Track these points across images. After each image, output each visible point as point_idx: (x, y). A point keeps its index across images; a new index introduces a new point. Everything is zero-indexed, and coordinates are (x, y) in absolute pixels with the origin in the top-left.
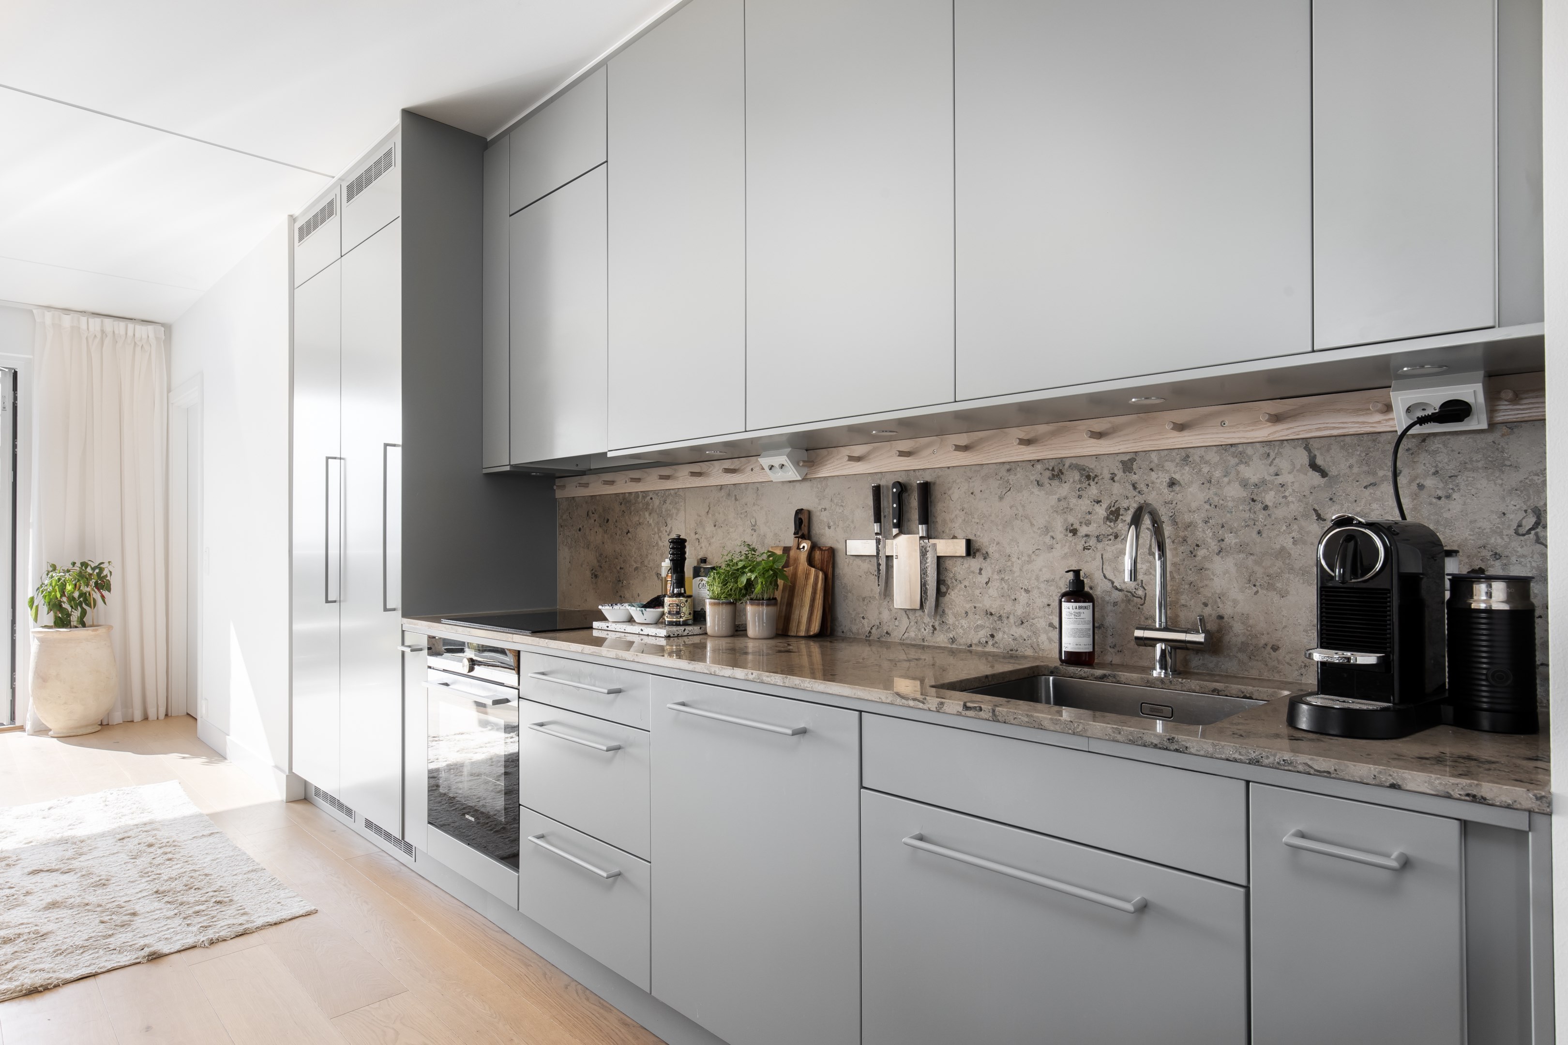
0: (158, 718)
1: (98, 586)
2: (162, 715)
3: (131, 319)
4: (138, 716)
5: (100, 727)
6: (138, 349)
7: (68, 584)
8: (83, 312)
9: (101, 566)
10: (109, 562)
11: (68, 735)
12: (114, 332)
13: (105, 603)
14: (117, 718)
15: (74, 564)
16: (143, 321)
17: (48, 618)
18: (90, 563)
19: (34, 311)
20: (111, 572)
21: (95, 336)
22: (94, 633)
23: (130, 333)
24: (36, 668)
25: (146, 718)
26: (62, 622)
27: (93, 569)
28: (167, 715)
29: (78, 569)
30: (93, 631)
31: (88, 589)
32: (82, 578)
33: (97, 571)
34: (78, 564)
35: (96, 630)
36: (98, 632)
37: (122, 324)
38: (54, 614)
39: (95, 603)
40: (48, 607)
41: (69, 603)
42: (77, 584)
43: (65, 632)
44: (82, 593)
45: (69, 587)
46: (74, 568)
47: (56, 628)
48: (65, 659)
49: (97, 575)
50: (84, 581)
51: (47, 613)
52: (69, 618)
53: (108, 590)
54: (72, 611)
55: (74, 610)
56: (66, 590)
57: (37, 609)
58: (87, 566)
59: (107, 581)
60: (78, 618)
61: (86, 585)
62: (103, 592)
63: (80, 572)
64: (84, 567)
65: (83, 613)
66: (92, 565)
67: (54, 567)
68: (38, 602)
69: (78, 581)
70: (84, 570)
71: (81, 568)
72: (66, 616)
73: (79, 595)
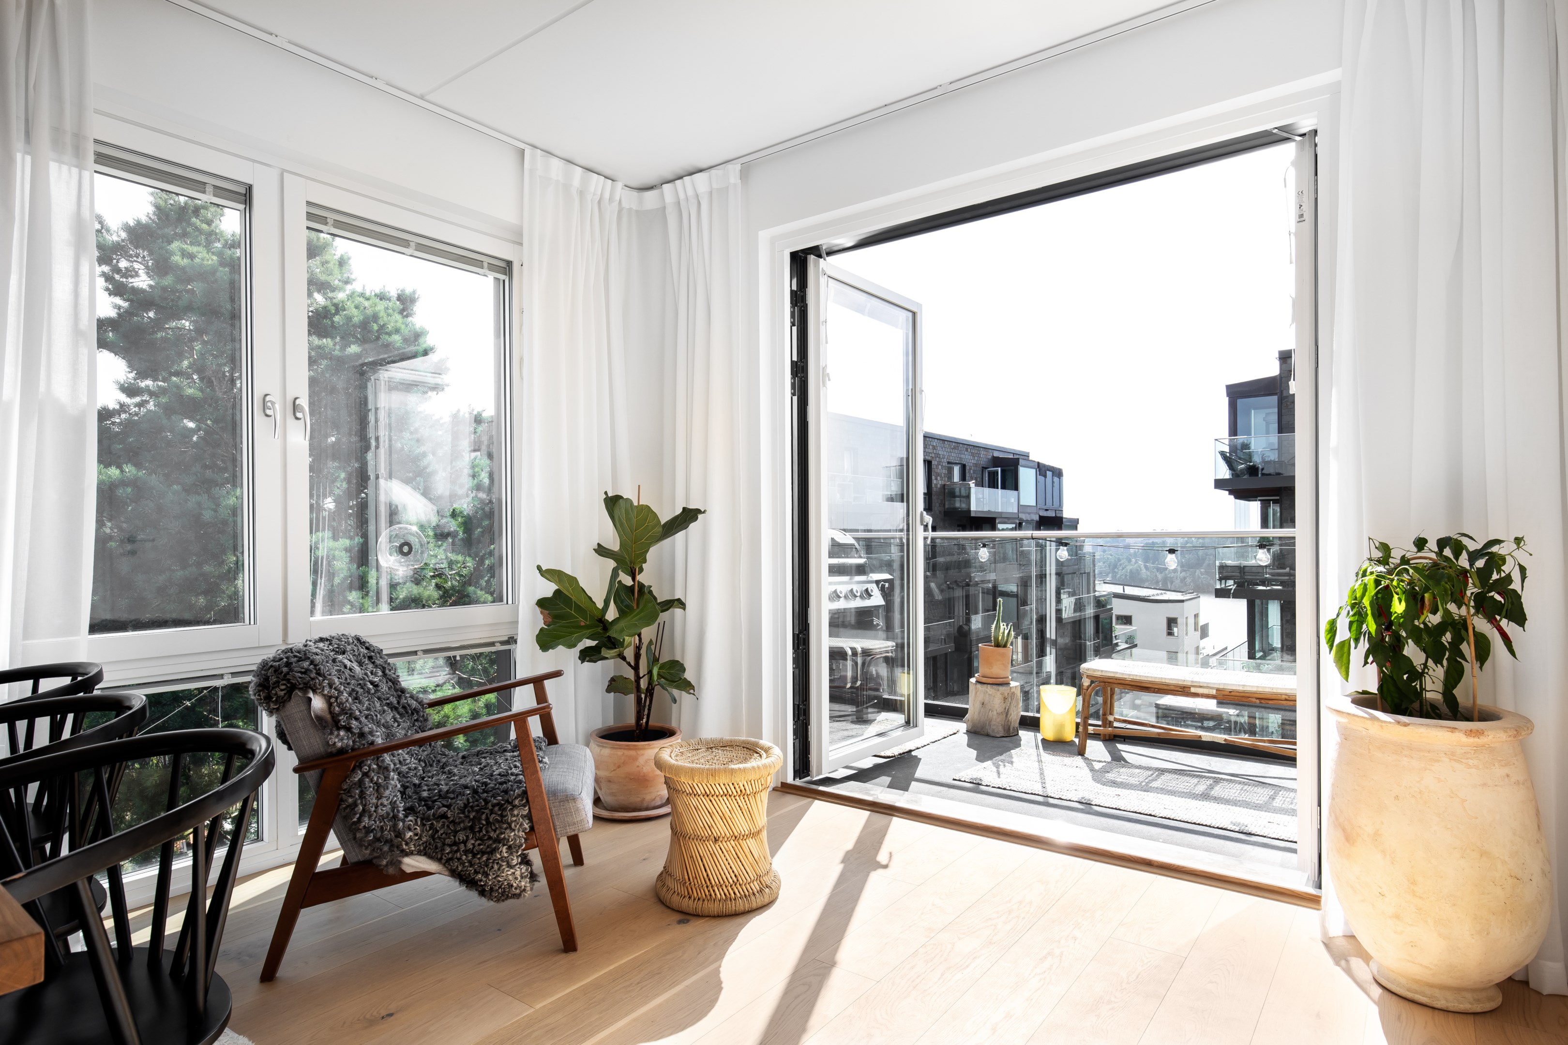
1: (1483, 605)
7: (1396, 597)
9: (1495, 549)
10: (1518, 541)
11: (1409, 995)
13: (1512, 652)
15: (1420, 543)
17: (1368, 680)
18: (1465, 541)
20: (1523, 570)
22: (1471, 740)
24: (1333, 799)
26: (1400, 694)
27: (1473, 556)
29: (1433, 556)
30: (1470, 733)
31: (1463, 611)
32: (1438, 583)
33: (1480, 563)
34: (1432, 545)
35: (1479, 733)
36: (1482, 740)
38: (1380, 666)
39: (1483, 651)
40: (1367, 646)
41: (1418, 642)
42: (1423, 598)
43: (1406, 725)
44: (1449, 623)
45: (1398, 607)
46: (1419, 554)
47: (1384, 710)
48: (1397, 797)
49: (1483, 575)
50: (1446, 590)
51: (1366, 663)
52: (1416, 684)
53: (1519, 618)
54: (1425, 665)
55: (1430, 663)
56: (1391, 614)
57: (1346, 649)
58: (1458, 548)
59: (1514, 591)
60: (1440, 687)
61: (1454, 601)
62: (1504, 623)
63: (1435, 564)
64: (1447, 552)
65: (1454, 675)
66: (1472, 546)
67: (1385, 548)
68: (1343, 633)
69: (1426, 589)
70: (1447, 559)
71: (1440, 553)
72: (1411, 679)
73: (1441, 628)
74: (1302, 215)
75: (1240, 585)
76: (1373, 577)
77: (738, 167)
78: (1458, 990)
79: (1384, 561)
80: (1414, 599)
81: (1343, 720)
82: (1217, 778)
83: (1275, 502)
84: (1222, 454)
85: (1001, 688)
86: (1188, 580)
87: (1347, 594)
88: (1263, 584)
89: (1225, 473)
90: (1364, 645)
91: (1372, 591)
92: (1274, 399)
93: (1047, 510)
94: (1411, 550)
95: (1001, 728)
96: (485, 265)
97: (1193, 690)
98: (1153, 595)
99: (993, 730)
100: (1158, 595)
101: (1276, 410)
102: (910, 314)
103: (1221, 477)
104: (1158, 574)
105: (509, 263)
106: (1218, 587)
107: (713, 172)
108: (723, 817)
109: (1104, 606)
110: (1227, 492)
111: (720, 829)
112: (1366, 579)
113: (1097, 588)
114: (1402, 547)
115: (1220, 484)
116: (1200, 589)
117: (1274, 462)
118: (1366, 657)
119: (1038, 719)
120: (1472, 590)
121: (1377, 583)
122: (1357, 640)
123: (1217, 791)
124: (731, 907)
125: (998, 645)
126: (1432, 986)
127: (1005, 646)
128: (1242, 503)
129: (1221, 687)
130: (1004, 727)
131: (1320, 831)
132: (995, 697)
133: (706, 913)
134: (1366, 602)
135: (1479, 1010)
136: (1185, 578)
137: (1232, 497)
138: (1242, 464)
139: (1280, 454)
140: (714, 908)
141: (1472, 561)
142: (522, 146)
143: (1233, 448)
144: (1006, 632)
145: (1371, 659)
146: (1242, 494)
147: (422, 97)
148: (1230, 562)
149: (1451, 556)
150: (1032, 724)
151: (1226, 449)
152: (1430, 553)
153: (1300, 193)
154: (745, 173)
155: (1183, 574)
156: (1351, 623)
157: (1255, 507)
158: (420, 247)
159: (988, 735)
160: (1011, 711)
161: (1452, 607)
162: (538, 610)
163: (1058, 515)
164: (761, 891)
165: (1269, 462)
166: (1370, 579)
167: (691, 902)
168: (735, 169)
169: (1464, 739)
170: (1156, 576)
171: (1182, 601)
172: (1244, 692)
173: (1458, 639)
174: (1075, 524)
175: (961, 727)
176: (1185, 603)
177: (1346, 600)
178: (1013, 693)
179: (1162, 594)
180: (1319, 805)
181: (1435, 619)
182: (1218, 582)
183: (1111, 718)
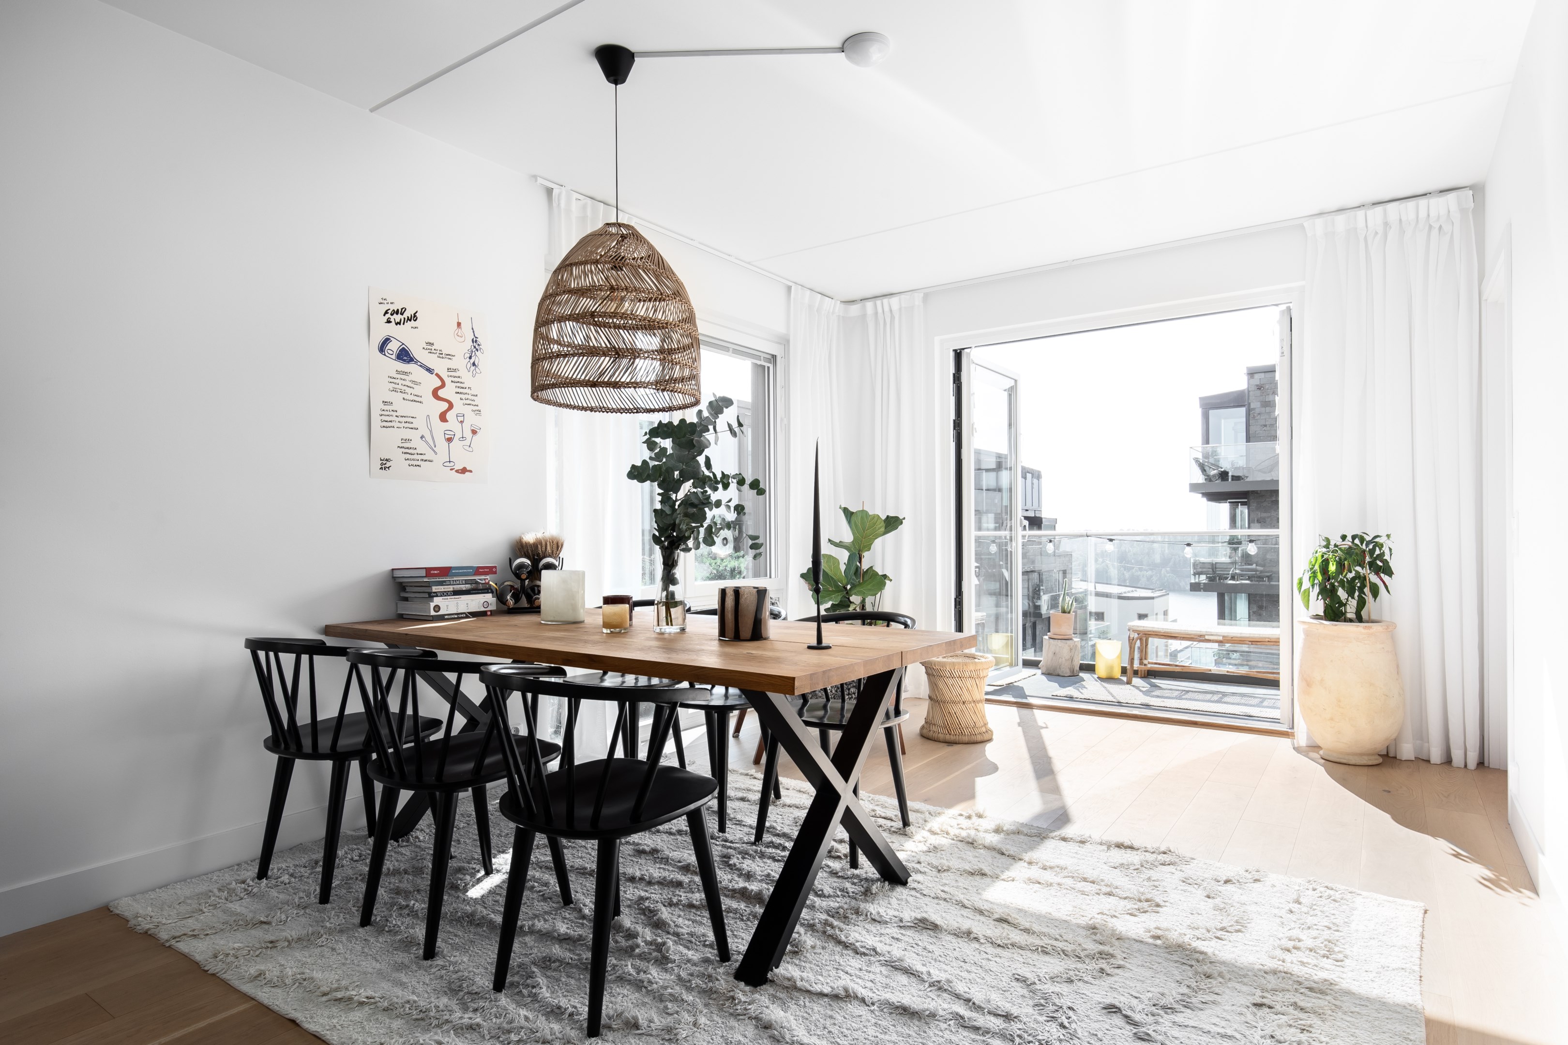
0: (1466, 766)
1: (1377, 570)
2: (1472, 762)
3: (1426, 195)
4: (1436, 756)
5: (1380, 760)
6: (1435, 232)
7: (1331, 564)
8: (1361, 206)
9: (1378, 540)
10: (1389, 536)
11: (1338, 760)
12: (1400, 220)
13: (1388, 592)
14: (1407, 751)
15: (1344, 537)
16: (1441, 192)
17: (1318, 607)
18: (1365, 536)
19: (1305, 224)
20: (1390, 549)
21: (1376, 233)
22: (1366, 631)
23: (1423, 214)
24: (1301, 667)
25: (1448, 761)
26: (1334, 613)
27: (1368, 543)
28: (1481, 764)
29: (1350, 544)
30: (1365, 628)
31: (1364, 571)
32: (1351, 556)
33: (1371, 547)
34: (1349, 538)
35: (1370, 628)
36: (1371, 631)
37: (1411, 204)
38: (1325, 600)
39: (1375, 592)
40: (1318, 591)
41: (1343, 588)
42: (1344, 564)
43: (1336, 625)
44: (1358, 576)
45: (1332, 568)
46: (1343, 543)
47: (1326, 620)
48: (1332, 661)
49: (1372, 552)
50: (1354, 560)
51: (1318, 599)
52: (1343, 609)
53: (1390, 573)
54: (1347, 599)
55: (1350, 598)
56: (1328, 571)
57: (1307, 593)
58: (1362, 540)
59: (1386, 560)
60: (1354, 610)
61: (1360, 565)
62: (1382, 575)
63: (1350, 547)
64: (1357, 541)
65: (1362, 603)
66: (1368, 538)
67: (1328, 540)
68: (1306, 584)
69: (1345, 559)
70: (1357, 545)
71: (1353, 542)
72: (1340, 606)
73: (1354, 579)
74: (1283, 353)
75: (1211, 579)
76: (1321, 554)
77: (922, 295)
78: (1361, 755)
79: (1327, 546)
80: (1340, 565)
81: (1306, 626)
82: (1224, 694)
83: (1243, 504)
84: (1196, 460)
85: (1068, 642)
86: (1154, 579)
87: (1308, 562)
88: (1233, 578)
89: (1200, 479)
90: (1317, 589)
91: (1320, 560)
92: (1243, 410)
93: (1027, 510)
94: (1339, 542)
95: (1068, 671)
96: (762, 358)
97: (1207, 637)
98: (1125, 593)
99: (1063, 672)
100: (1129, 592)
101: (1244, 420)
102: (1013, 381)
103: (1195, 482)
104: (1125, 572)
105: (774, 357)
106: (1193, 581)
107: (903, 296)
108: (968, 690)
109: (1082, 602)
110: (1201, 495)
111: (966, 697)
112: (1317, 555)
113: (1073, 586)
114: (1336, 540)
115: (1194, 488)
116: (1169, 588)
117: (1243, 468)
118: (1318, 596)
119: (1094, 665)
120: (1368, 559)
121: (1323, 556)
122: (1313, 588)
123: (1226, 699)
124: (974, 738)
125: (1064, 612)
126: (1348, 754)
127: (1069, 613)
128: (1214, 505)
129: (1226, 635)
130: (1070, 669)
131: (1293, 700)
132: (1063, 648)
133: (961, 742)
134: (1317, 567)
135: (1370, 764)
136: (1151, 576)
137: (1205, 499)
138: (1214, 470)
139: (1248, 460)
140: (966, 739)
141: (1367, 546)
142: (790, 284)
143: (1206, 456)
144: (1070, 602)
145: (1320, 597)
146: (1215, 497)
147: (749, 263)
148: (1203, 560)
149: (1359, 544)
150: (1090, 668)
151: (1200, 456)
152: (1348, 542)
153: (1282, 340)
154: (926, 297)
155: (1150, 573)
156: (1310, 577)
157: (1224, 508)
158: (736, 352)
159: (1058, 675)
160: (1075, 658)
161: (1358, 568)
162: (802, 581)
163: (1037, 515)
164: (987, 732)
165: (1239, 468)
166: (1319, 555)
167: (951, 736)
168: (918, 297)
169: (1363, 631)
170: (1124, 574)
171: (1153, 598)
172: (1241, 637)
173: (1363, 586)
174: (1053, 524)
175: (1039, 672)
176: (1155, 600)
177: (1307, 567)
178: (1076, 646)
179: (1132, 591)
180: (1293, 685)
181: (1350, 576)
182: (1193, 577)
183: (1145, 662)
